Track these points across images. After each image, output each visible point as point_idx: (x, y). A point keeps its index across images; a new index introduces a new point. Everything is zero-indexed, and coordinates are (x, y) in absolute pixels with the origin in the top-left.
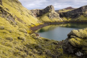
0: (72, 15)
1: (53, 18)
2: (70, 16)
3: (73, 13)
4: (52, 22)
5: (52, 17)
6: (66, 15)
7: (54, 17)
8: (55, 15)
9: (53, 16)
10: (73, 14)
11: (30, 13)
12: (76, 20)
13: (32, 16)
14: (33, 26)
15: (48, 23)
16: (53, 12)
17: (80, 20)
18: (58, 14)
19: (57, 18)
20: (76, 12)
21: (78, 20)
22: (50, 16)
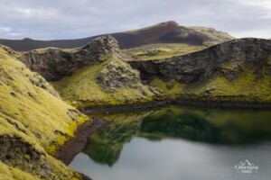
0: (185, 74)
1: (117, 86)
2: (179, 77)
3: (188, 64)
4: (113, 102)
5: (112, 85)
6: (164, 72)
7: (120, 84)
8: (124, 75)
9: (118, 79)
10: (188, 69)
11: (36, 80)
12: (199, 92)
13: (43, 87)
14: (61, 140)
15: (100, 107)
16: (116, 65)
17: (214, 94)
18: (133, 71)
19: (130, 87)
20: (199, 62)
21: (207, 92)
22: (106, 79)
